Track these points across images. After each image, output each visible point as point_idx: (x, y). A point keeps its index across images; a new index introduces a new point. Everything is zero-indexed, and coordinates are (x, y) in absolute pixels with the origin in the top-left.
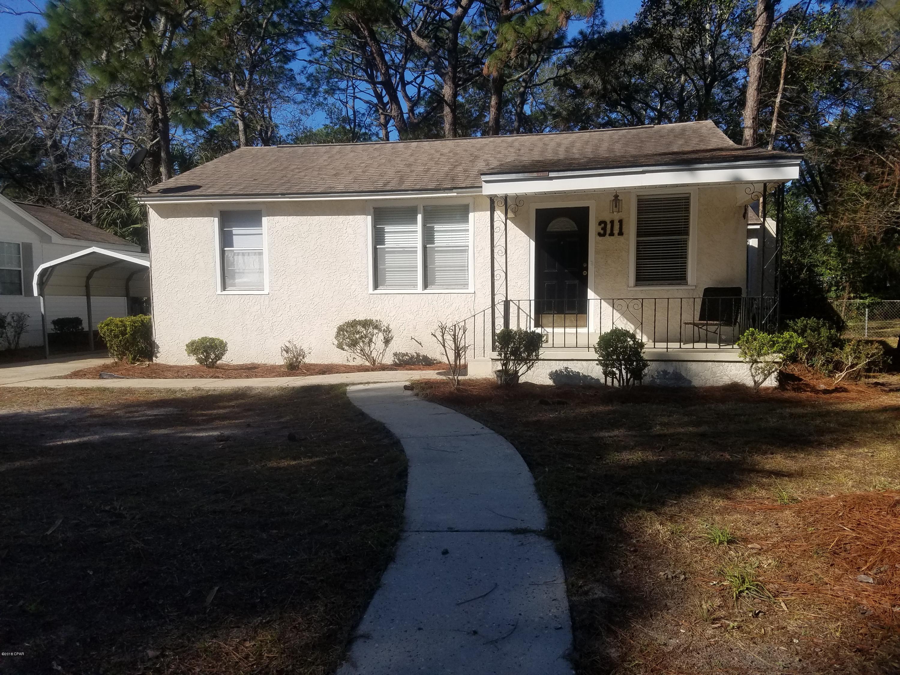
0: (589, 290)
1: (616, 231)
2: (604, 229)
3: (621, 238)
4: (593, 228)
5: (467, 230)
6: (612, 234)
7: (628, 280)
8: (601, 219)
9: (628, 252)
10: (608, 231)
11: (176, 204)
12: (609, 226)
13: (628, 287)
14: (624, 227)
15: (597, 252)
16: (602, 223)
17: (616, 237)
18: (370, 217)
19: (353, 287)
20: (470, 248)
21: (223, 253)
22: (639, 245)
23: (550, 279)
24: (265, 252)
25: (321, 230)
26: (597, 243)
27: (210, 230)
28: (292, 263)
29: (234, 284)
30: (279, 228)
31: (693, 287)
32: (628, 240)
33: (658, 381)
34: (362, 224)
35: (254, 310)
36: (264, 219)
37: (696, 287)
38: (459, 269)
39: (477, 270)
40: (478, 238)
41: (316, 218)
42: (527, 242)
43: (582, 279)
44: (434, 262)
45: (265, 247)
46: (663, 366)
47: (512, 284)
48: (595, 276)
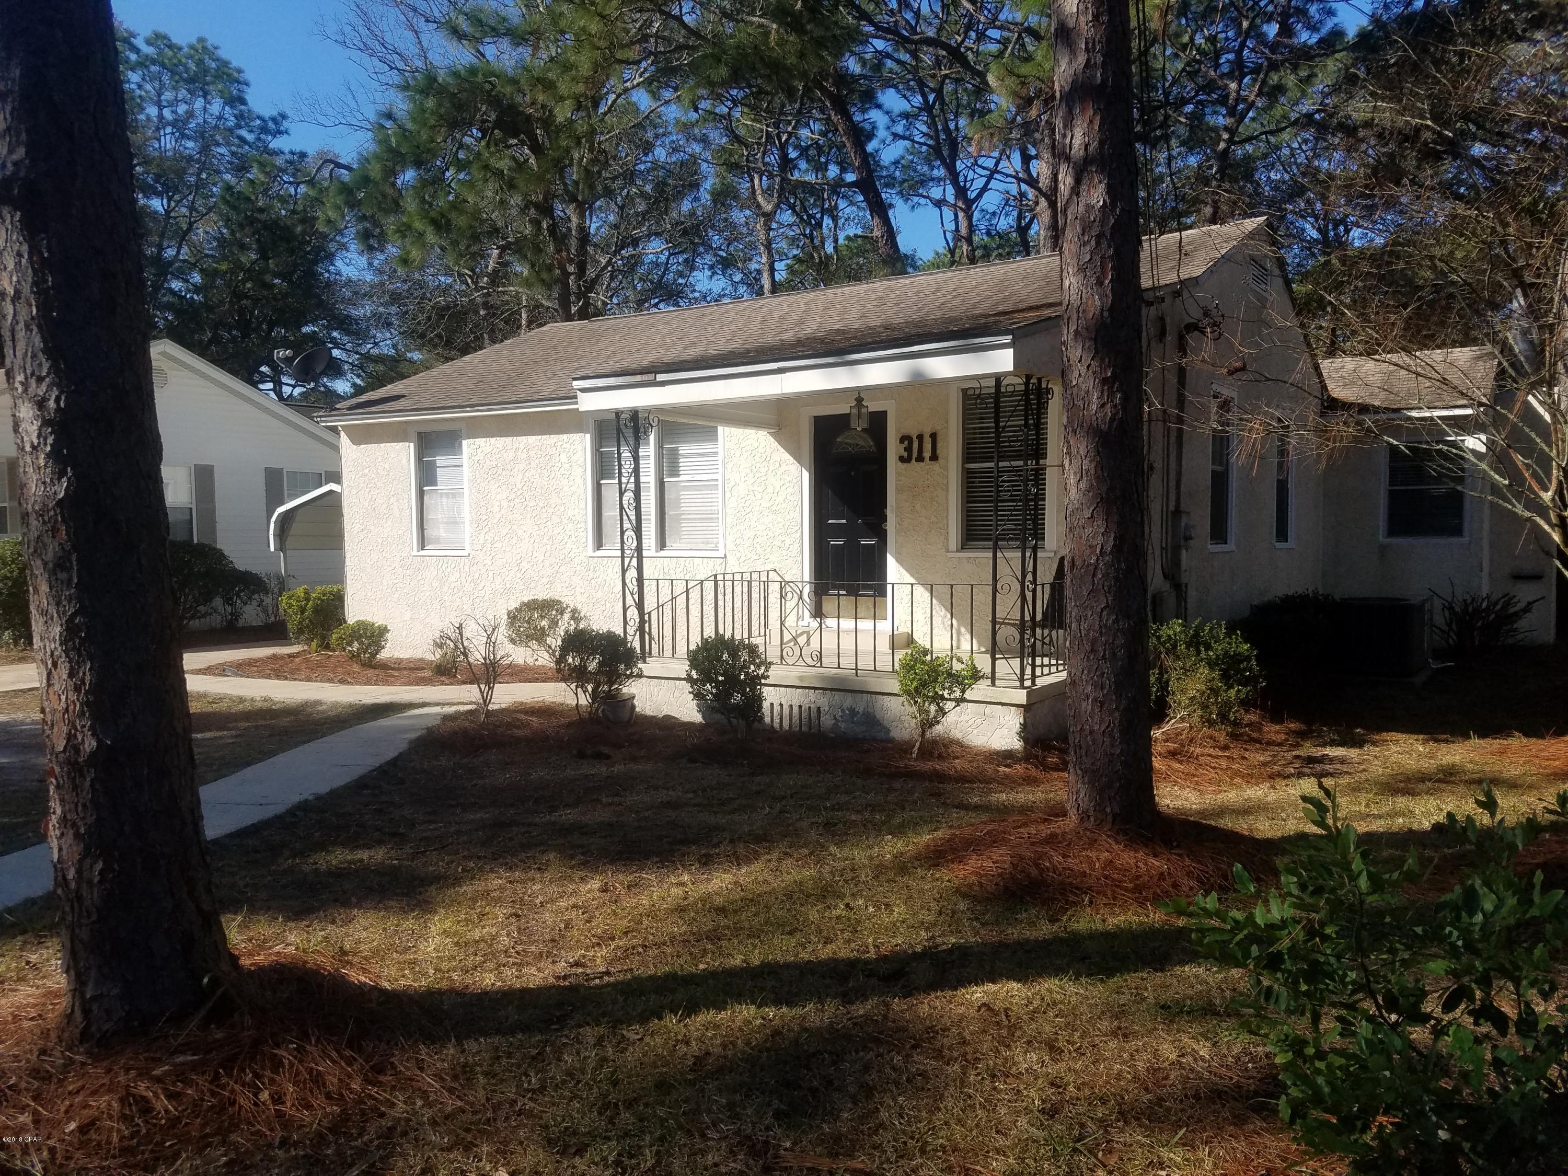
0: (889, 556)
1: (927, 454)
2: (909, 449)
3: (936, 466)
4: (893, 449)
5: (716, 454)
6: (920, 459)
7: (947, 539)
8: (905, 432)
9: (947, 491)
10: (915, 454)
11: (369, 424)
12: (928, 446)
13: (948, 551)
14: (939, 445)
15: (899, 490)
16: (905, 439)
17: (927, 465)
18: (588, 436)
19: (569, 546)
20: (720, 483)
21: (421, 495)
22: (969, 478)
23: (837, 537)
24: (466, 492)
25: (529, 458)
26: (898, 474)
27: (404, 461)
28: (496, 509)
29: (437, 540)
30: (480, 456)
31: (1052, 555)
32: (946, 468)
33: (843, 725)
34: (579, 448)
35: (452, 579)
36: (465, 443)
37: (1055, 553)
38: (709, 518)
39: (729, 520)
40: (729, 466)
41: (523, 439)
42: (798, 474)
43: (882, 536)
44: (678, 505)
45: (466, 485)
46: (849, 701)
47: (777, 543)
48: (898, 532)
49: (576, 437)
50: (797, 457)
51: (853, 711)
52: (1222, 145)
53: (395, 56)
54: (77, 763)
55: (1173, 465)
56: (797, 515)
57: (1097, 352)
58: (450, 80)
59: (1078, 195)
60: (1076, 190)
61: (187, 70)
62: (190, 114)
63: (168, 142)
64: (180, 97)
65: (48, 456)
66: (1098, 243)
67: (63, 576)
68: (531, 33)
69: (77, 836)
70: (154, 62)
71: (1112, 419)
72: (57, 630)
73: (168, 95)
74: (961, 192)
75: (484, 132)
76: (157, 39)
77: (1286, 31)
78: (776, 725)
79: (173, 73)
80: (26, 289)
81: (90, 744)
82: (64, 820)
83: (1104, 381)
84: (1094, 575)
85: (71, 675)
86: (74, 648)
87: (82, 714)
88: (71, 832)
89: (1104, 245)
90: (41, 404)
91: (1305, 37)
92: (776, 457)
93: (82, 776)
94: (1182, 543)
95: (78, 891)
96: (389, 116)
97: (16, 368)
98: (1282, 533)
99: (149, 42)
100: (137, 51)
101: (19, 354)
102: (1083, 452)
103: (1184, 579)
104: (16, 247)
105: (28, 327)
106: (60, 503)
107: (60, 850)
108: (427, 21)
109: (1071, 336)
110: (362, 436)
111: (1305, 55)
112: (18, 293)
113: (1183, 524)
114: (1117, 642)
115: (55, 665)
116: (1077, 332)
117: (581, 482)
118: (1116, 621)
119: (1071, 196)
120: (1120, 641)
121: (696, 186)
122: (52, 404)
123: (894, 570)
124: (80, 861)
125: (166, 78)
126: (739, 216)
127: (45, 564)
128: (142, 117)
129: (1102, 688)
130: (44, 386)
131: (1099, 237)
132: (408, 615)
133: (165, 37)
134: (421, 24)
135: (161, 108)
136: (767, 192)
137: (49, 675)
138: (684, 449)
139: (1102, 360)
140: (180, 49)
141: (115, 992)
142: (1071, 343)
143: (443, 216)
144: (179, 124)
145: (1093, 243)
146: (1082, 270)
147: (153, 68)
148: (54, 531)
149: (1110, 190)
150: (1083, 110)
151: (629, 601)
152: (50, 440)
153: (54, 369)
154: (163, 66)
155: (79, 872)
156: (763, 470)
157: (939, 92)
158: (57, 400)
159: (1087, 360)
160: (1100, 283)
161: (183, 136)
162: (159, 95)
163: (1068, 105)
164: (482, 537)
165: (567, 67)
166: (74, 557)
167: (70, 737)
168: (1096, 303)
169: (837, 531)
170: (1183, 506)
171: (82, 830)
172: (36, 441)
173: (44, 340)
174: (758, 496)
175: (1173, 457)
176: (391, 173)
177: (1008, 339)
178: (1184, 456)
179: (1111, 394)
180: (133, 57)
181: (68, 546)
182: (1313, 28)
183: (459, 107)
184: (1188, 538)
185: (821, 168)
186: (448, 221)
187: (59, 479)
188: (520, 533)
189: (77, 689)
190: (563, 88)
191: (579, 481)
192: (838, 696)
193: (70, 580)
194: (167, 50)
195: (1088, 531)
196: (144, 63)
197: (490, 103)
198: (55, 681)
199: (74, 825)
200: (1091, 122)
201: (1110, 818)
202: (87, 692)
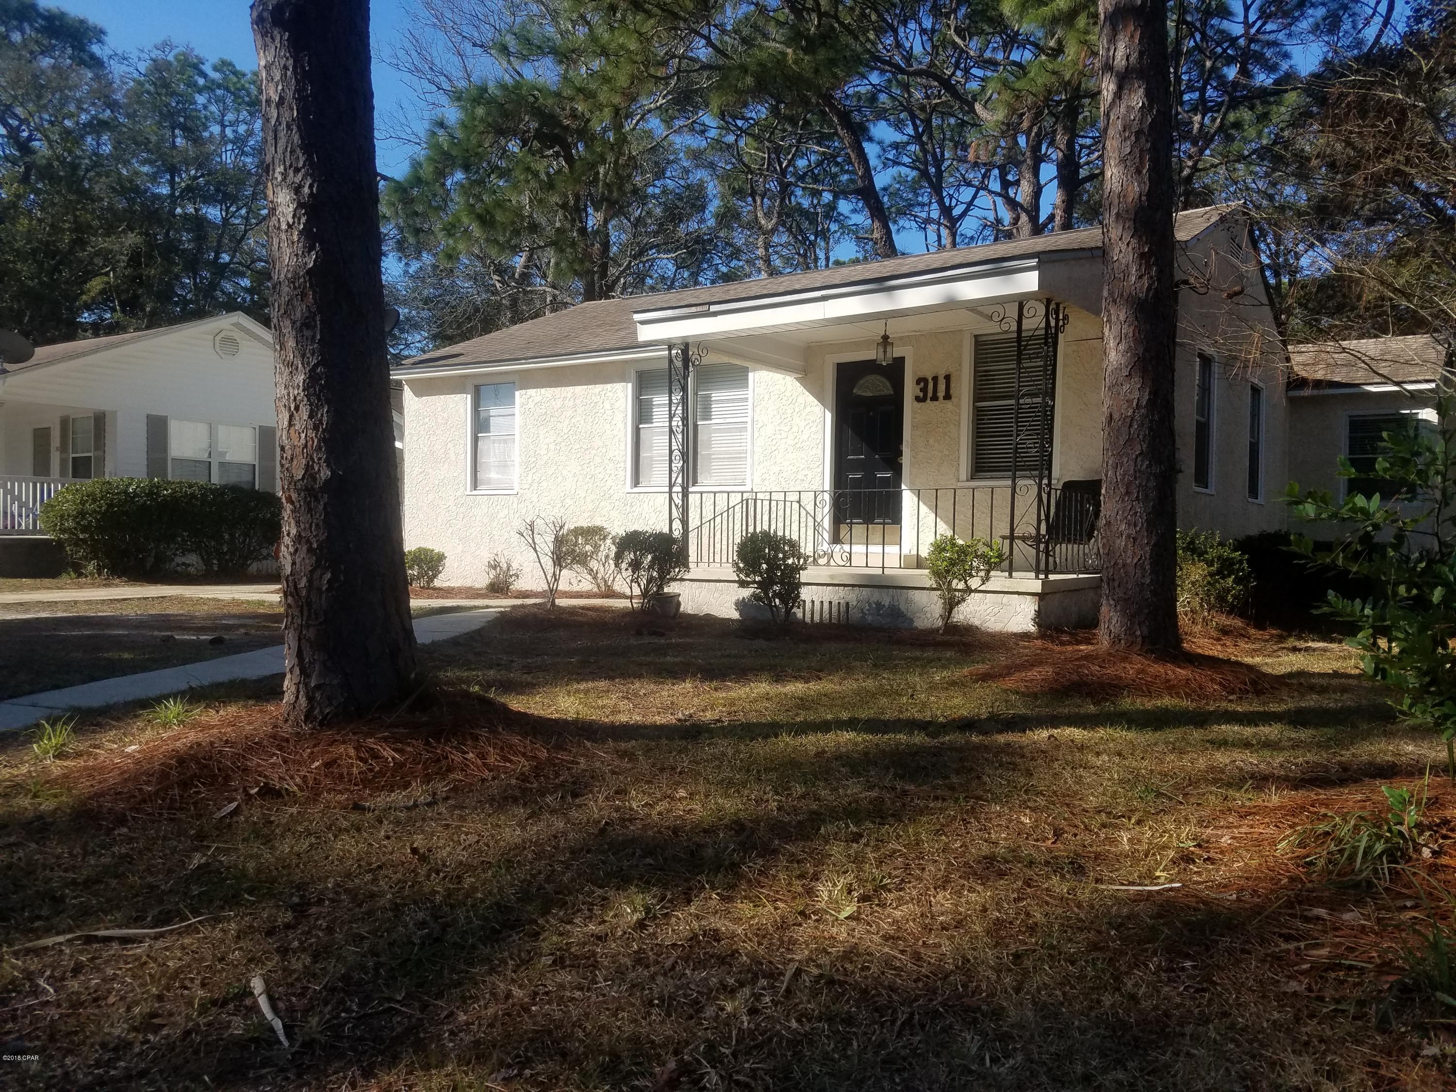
0: (904, 487)
1: (941, 394)
2: (924, 390)
3: (949, 404)
4: (910, 390)
5: (746, 399)
6: (935, 398)
7: (958, 470)
8: (921, 375)
9: (959, 428)
10: (930, 394)
11: (431, 379)
12: (942, 387)
13: (958, 481)
14: (952, 385)
15: (914, 427)
16: (921, 380)
17: (940, 404)
18: (630, 385)
19: (609, 483)
20: (749, 425)
21: (476, 440)
22: (979, 415)
23: (855, 470)
24: (517, 437)
25: (575, 406)
26: (914, 412)
27: (462, 411)
28: (544, 452)
29: (488, 481)
30: (531, 405)
31: (1055, 482)
32: (958, 406)
33: (870, 618)
34: (621, 395)
35: (501, 515)
36: (517, 393)
37: (1058, 480)
38: (739, 457)
39: (756, 457)
40: (757, 409)
41: (570, 389)
42: (820, 414)
43: (897, 469)
44: (709, 446)
45: (517, 432)
46: (876, 595)
47: (800, 477)
48: (912, 465)
49: (619, 387)
50: (821, 399)
51: (879, 605)
52: (1186, 172)
53: (442, 78)
54: (313, 489)
56: (820, 452)
57: (1136, 231)
58: (498, 93)
59: (1120, 98)
60: (1118, 95)
61: (249, 94)
62: (250, 133)
63: (228, 157)
64: (241, 118)
65: (301, 233)
66: (1137, 139)
67: (308, 333)
68: (573, 51)
69: (310, 550)
70: (219, 86)
71: (1149, 289)
72: (300, 378)
73: (230, 117)
74: (946, 211)
75: (524, 143)
76: (224, 66)
77: (1244, 72)
78: (808, 619)
79: (236, 96)
80: (289, 95)
81: (325, 473)
82: (298, 539)
83: (1142, 256)
84: (1130, 426)
85: (311, 417)
86: (315, 394)
87: (319, 448)
88: (305, 548)
89: (1143, 139)
90: (297, 190)
91: (1263, 79)
92: (801, 400)
93: (317, 500)
95: (308, 596)
96: (441, 124)
97: (277, 161)
98: (1253, 491)
99: (215, 69)
100: (204, 75)
101: (280, 150)
102: (1122, 317)
104: (283, 62)
105: (289, 127)
106: (309, 272)
107: (294, 563)
108: (475, 45)
109: (1113, 218)
110: (424, 389)
111: (1264, 94)
112: (282, 99)
114: (1150, 485)
115: (297, 408)
116: (1118, 214)
117: (622, 426)
118: (1150, 466)
119: (1114, 101)
120: (1152, 483)
121: (703, 208)
122: (306, 190)
123: (908, 499)
124: (312, 572)
125: (229, 101)
126: (739, 238)
127: (294, 323)
128: (206, 134)
129: (1135, 525)
130: (300, 176)
131: (1138, 134)
132: (460, 548)
133: (231, 64)
134: (467, 47)
135: (223, 126)
136: (768, 215)
137: (291, 416)
138: (716, 395)
139: (1140, 237)
140: (244, 75)
141: (335, 682)
142: (1113, 225)
143: (488, 212)
144: (239, 142)
145: (1133, 138)
146: (1123, 161)
147: (219, 92)
148: (303, 295)
149: (1148, 94)
150: (1125, 27)
151: (675, 514)
152: (303, 220)
153: (309, 161)
154: (227, 89)
155: (310, 581)
156: (789, 411)
157: (928, 122)
158: (311, 187)
159: (1127, 237)
160: (1139, 172)
161: (243, 153)
162: (223, 116)
163: (1111, 23)
164: (529, 478)
165: (607, 80)
166: (318, 318)
167: (308, 467)
168: (1135, 189)
169: (856, 466)
171: (315, 546)
172: (291, 221)
173: (302, 138)
174: (784, 435)
176: (441, 174)
177: (1033, 262)
179: (1148, 267)
180: (201, 81)
181: (314, 309)
182: (1272, 68)
183: (506, 114)
185: (816, 193)
186: (493, 216)
187: (309, 252)
188: (565, 472)
189: (316, 428)
190: (602, 98)
191: (620, 425)
192: (865, 592)
193: (314, 337)
194: (231, 76)
195: (1126, 387)
196: (210, 87)
197: (533, 115)
198: (296, 421)
199: (308, 541)
200: (1132, 36)
201: (1139, 640)
202: (324, 431)
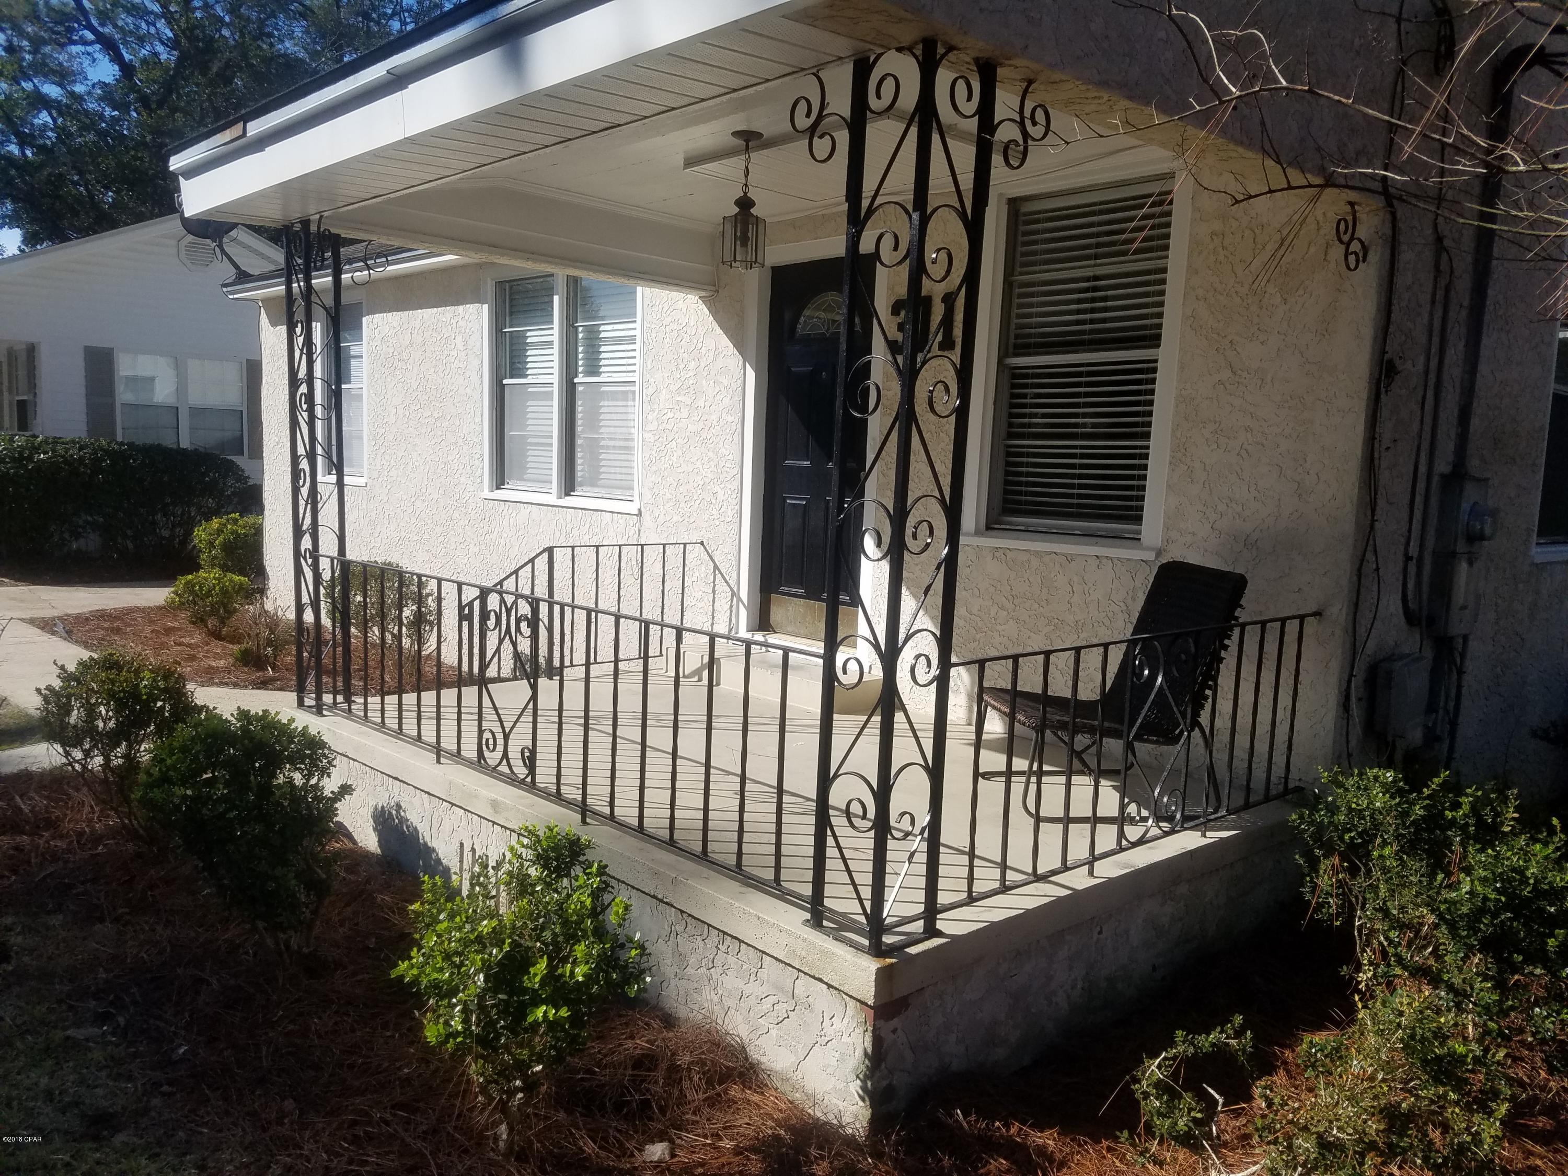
4: (882, 327)
18: (486, 307)
20: (638, 388)
22: (1014, 387)
23: (797, 491)
25: (424, 342)
30: (378, 340)
31: (1151, 556)
34: (476, 327)
36: (364, 321)
37: (1159, 553)
39: (646, 451)
40: (648, 358)
41: (419, 314)
42: (738, 373)
44: (596, 423)
50: (740, 345)
55: (1454, 371)
56: (735, 448)
92: (709, 343)
94: (1461, 547)
103: (1457, 628)
113: (1465, 506)
117: (477, 381)
169: (797, 481)
170: (1474, 465)
174: (685, 412)
175: (1456, 351)
178: (1485, 352)
184: (1475, 538)
191: (475, 379)
